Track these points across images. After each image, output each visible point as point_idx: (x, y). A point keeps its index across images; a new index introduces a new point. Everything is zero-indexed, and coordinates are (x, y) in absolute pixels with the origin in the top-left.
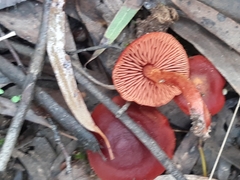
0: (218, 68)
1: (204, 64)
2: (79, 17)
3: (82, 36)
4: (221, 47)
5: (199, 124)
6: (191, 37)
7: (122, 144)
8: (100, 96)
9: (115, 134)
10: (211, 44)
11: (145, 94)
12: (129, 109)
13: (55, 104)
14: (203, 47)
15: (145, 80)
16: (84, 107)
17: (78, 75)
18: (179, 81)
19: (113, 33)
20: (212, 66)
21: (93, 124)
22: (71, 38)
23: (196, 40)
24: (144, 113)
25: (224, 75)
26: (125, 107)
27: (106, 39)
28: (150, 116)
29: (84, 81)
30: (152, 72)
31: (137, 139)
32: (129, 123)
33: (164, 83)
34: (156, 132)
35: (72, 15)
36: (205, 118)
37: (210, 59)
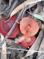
0: (34, 44)
1: (34, 40)
2: (38, 7)
3: (33, 9)
4: (39, 43)
5: (18, 40)
6: (40, 35)
7: (9, 24)
8: (19, 16)
9: (11, 22)
10: (40, 41)
11: (23, 27)
12: (18, 24)
13: (15, 6)
14: (38, 39)
15: (26, 26)
16: (16, 12)
17: (23, 9)
18: (28, 33)
19: (36, 16)
20: (34, 42)
21: (12, 16)
22: (32, 6)
23: (39, 37)
24: (18, 28)
25: (32, 45)
26: (18, 23)
27: (34, 15)
28: (18, 30)
29: (22, 11)
30: (29, 27)
31: (11, 27)
32: (15, 24)
33: (26, 30)
34: (14, 32)
35: (38, 5)
36: (20, 41)
37: (36, 41)
